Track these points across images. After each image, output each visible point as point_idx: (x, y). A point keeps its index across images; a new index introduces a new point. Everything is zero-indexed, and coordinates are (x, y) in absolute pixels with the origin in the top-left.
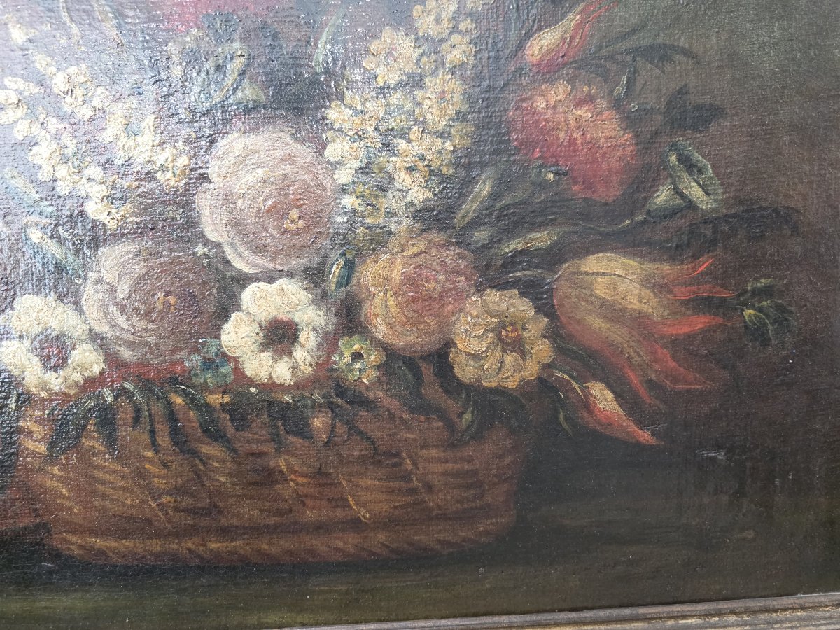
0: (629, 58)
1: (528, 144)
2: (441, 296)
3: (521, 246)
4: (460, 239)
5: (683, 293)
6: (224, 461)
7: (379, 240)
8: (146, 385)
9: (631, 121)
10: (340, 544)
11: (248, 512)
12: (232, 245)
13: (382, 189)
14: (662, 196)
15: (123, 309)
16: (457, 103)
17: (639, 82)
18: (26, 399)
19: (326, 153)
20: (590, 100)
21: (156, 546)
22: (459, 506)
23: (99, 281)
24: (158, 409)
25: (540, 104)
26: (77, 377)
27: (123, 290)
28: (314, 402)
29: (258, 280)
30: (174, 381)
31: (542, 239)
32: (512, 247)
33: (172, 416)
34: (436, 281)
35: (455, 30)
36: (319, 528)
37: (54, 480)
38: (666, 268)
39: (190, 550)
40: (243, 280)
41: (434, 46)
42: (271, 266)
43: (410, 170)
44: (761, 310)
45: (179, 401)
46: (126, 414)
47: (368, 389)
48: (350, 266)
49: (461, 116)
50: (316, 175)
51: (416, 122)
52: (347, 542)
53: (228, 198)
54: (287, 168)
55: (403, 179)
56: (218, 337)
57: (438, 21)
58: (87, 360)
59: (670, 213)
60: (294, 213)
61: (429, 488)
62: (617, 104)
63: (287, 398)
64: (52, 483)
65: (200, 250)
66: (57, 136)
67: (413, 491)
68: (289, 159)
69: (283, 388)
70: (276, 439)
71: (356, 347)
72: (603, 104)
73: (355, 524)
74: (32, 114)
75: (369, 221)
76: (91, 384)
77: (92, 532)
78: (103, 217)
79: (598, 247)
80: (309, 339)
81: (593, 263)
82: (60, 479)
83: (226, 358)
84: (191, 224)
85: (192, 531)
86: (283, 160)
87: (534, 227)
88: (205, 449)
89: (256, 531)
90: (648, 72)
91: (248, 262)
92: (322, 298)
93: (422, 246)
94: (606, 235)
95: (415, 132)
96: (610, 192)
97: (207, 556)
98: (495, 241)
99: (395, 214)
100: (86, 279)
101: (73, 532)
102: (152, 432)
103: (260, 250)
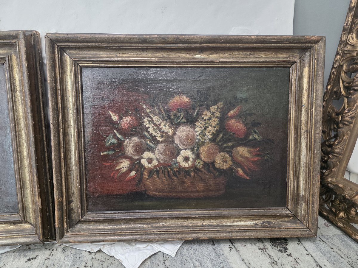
0: (245, 115)
1: (229, 129)
2: (213, 153)
3: (227, 145)
4: (217, 144)
5: (255, 154)
6: (176, 180)
7: (203, 144)
8: (164, 167)
9: (245, 125)
10: (195, 195)
11: (180, 189)
12: (179, 144)
13: (204, 135)
14: (251, 137)
15: (161, 154)
16: (217, 122)
17: (247, 119)
18: (145, 169)
19: (195, 130)
20: (239, 122)
21: (165, 194)
22: (215, 189)
23: (158, 150)
24: (166, 171)
25: (231, 122)
26: (153, 165)
27: (161, 152)
28: (191, 170)
29: (183, 150)
30: (169, 166)
31: (230, 144)
32: (225, 145)
33: (168, 172)
34: (212, 150)
35: (217, 111)
36: (192, 192)
37: (148, 182)
38: (251, 149)
39: (170, 195)
40: (181, 150)
41: (213, 113)
42: (185, 148)
43: (209, 132)
44: (268, 156)
45: (169, 169)
46: (161, 172)
47: (200, 168)
48: (198, 148)
49: (217, 124)
50: (193, 133)
51: (210, 125)
52: (196, 194)
53: (179, 137)
54: (189, 132)
55: (208, 134)
56: (176, 159)
57: (214, 109)
58: (155, 162)
59: (253, 140)
60: (190, 139)
61: (210, 185)
62: (243, 122)
63: (187, 169)
64: (148, 183)
65: (174, 145)
66: (153, 127)
67: (208, 186)
68: (189, 131)
69: (187, 168)
70: (185, 176)
71: (199, 161)
72: (241, 122)
73: (198, 191)
74: (149, 123)
75: (202, 141)
76: (155, 167)
77: (154, 191)
78: (159, 140)
79: (240, 146)
80: (191, 160)
81: (239, 148)
82: (149, 182)
83: (177, 163)
84: (173, 141)
85: (171, 192)
86: (188, 131)
87: (229, 142)
88: (173, 178)
89: (181, 192)
90: (248, 117)
91: (182, 147)
92: (193, 153)
93: (210, 145)
94: (241, 144)
95: (210, 127)
96: (242, 137)
97: (173, 196)
98: (223, 144)
99: (206, 140)
100: (156, 149)
101: (151, 191)
102: (165, 175)
103: (184, 145)
